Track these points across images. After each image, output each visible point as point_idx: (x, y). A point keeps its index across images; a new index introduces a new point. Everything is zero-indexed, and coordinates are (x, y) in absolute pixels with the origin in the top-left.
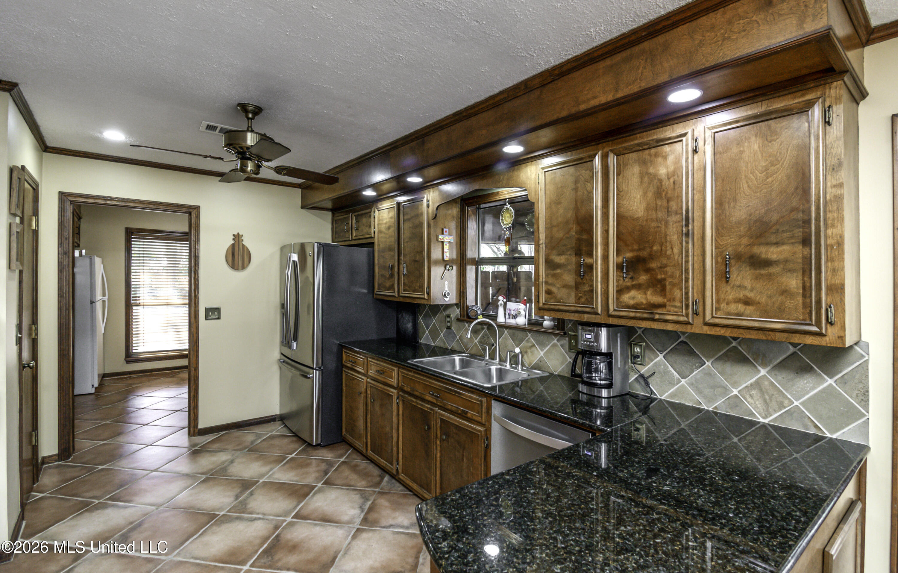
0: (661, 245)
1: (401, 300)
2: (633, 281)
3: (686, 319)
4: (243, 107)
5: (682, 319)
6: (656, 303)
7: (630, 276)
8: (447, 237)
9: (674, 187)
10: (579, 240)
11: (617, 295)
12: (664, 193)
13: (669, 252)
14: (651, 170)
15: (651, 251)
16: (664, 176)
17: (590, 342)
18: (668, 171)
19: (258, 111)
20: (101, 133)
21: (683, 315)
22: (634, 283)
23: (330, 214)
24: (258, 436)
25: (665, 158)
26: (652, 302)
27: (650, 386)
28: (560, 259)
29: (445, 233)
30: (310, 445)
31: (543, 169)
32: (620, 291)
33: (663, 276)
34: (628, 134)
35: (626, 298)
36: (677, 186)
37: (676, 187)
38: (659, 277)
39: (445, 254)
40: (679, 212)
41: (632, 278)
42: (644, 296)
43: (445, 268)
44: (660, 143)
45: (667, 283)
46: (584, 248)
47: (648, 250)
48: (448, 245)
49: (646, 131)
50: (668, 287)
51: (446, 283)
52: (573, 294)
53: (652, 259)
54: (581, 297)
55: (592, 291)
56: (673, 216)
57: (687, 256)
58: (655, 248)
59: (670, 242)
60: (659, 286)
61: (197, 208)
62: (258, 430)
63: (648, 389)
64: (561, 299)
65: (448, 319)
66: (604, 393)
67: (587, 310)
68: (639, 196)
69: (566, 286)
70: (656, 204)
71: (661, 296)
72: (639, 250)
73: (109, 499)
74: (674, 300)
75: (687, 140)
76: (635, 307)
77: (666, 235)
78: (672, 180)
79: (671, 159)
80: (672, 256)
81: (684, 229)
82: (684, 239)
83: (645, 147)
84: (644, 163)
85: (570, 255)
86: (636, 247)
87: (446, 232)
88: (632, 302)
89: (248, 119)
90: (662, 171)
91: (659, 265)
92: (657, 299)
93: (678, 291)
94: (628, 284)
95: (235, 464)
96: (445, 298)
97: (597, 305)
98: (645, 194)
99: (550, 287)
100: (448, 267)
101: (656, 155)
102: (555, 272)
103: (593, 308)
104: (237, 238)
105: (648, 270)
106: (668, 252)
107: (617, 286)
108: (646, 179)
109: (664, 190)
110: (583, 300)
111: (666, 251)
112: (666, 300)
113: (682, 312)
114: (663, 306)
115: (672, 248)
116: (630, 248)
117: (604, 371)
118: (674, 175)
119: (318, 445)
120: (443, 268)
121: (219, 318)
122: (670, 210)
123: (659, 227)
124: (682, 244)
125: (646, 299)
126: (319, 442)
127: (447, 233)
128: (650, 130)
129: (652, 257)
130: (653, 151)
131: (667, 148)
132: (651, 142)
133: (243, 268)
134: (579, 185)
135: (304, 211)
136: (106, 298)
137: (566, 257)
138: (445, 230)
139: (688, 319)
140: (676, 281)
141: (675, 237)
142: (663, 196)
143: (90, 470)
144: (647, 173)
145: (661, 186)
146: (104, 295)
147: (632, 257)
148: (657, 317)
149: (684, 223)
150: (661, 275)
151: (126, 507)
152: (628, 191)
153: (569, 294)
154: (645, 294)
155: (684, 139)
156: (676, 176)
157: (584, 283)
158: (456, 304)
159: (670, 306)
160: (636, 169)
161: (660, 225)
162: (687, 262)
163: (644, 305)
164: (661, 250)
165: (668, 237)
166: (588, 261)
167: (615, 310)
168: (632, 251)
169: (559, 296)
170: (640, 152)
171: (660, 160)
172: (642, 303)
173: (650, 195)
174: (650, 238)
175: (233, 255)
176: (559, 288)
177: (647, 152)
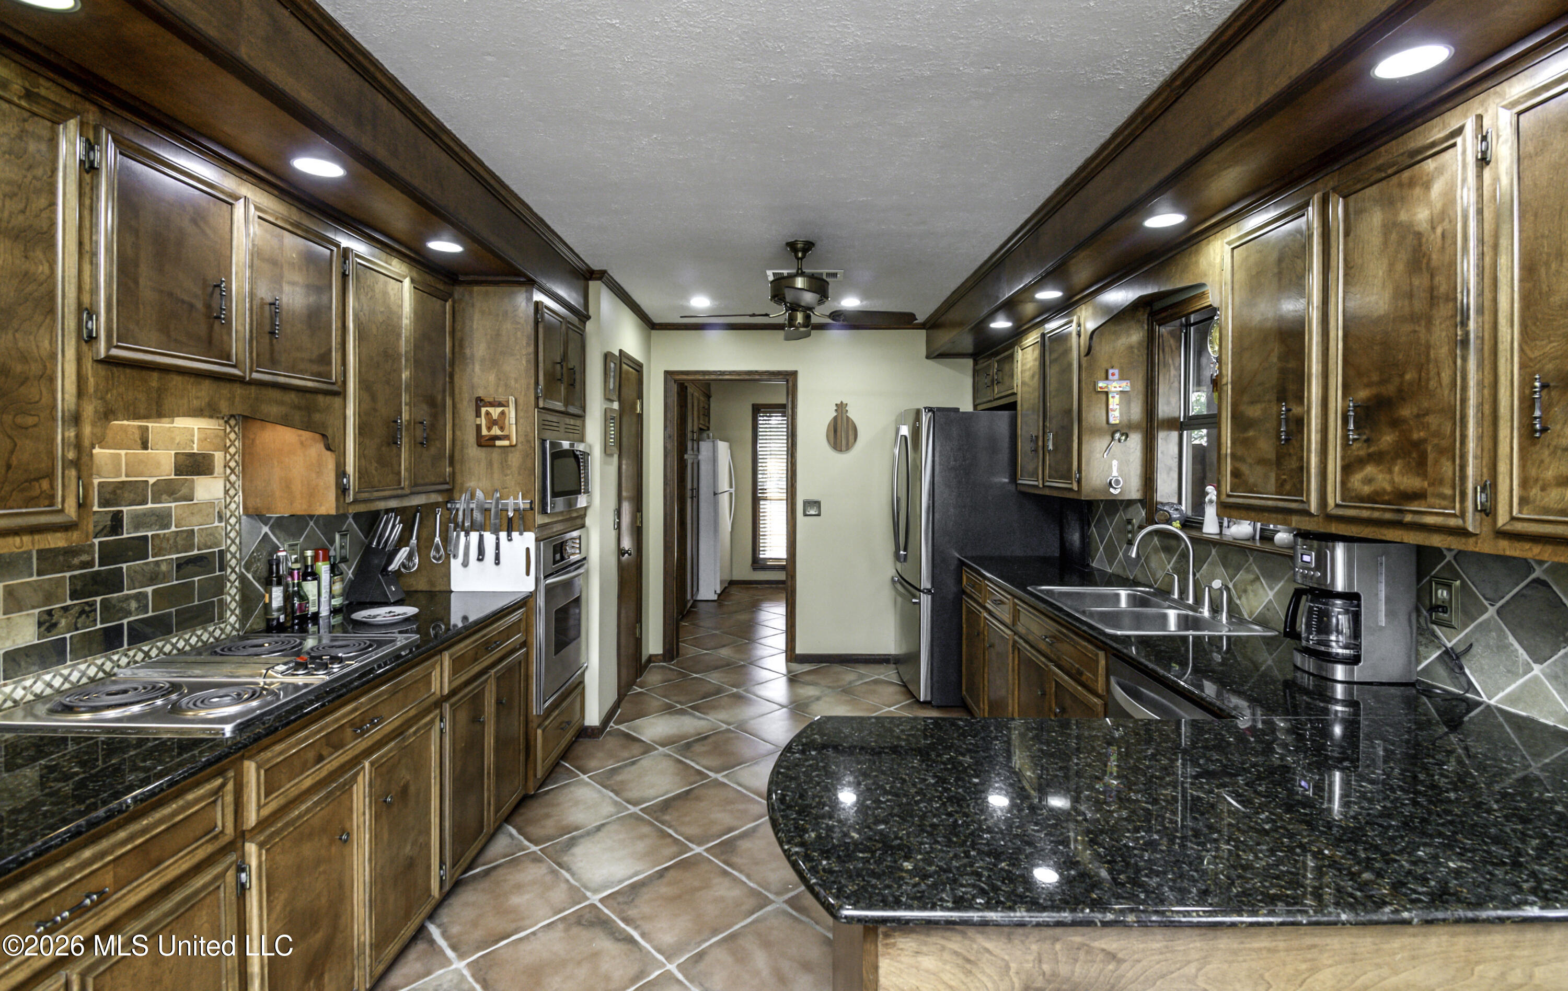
0: (1420, 368)
1: (1047, 492)
2: (1369, 447)
3: (1459, 522)
4: (792, 246)
5: (1452, 522)
6: (1409, 490)
7: (1364, 437)
8: (1115, 384)
9: (1443, 244)
10: (1283, 371)
11: (1342, 476)
12: (1425, 261)
13: (1433, 384)
14: (1403, 216)
15: (1401, 384)
16: (1425, 225)
17: (1310, 569)
18: (1432, 214)
19: (809, 246)
20: (688, 301)
21: (1454, 515)
22: (1372, 450)
23: (970, 362)
24: (861, 676)
25: (1427, 186)
26: (1402, 488)
27: (1467, 671)
28: (1254, 411)
29: (1110, 377)
30: (918, 701)
31: (1229, 243)
32: (1348, 469)
33: (1422, 434)
34: (1364, 151)
35: (1356, 481)
36: (1449, 241)
37: (1447, 245)
38: (1415, 436)
39: (1111, 413)
40: (1451, 296)
41: (1367, 441)
42: (1388, 477)
43: (1113, 439)
44: (1418, 156)
45: (1429, 449)
46: (1292, 387)
47: (1396, 381)
48: (1117, 397)
49: (1394, 138)
50: (1431, 457)
51: (1115, 463)
52: (1273, 476)
53: (1404, 399)
54: (1285, 480)
55: (1301, 468)
56: (1441, 305)
57: (1464, 388)
58: (1408, 377)
59: (1436, 361)
60: (1414, 455)
61: (794, 374)
62: (863, 670)
63: (1463, 679)
64: (1255, 485)
65: (1130, 527)
66: (1340, 672)
67: (1294, 506)
68: (1381, 273)
69: (1262, 461)
70: (1411, 284)
71: (1418, 475)
72: (1383, 382)
73: (691, 707)
74: (1441, 482)
75: (1464, 141)
76: (1373, 498)
77: (1428, 347)
78: (1439, 231)
79: (1437, 189)
80: (1438, 390)
81: (1459, 333)
82: (1458, 352)
83: (1390, 171)
84: (1390, 203)
85: (1270, 401)
86: (1375, 377)
87: (1113, 374)
88: (1367, 490)
89: (798, 259)
90: (1421, 215)
91: (1415, 411)
92: (1411, 482)
93: (1449, 464)
94: (1362, 453)
95: (820, 702)
96: (1112, 490)
97: (1308, 495)
98: (1391, 266)
99: (1238, 465)
100: (1117, 436)
101: (1412, 184)
102: (1246, 435)
103: (1302, 501)
104: (841, 408)
105: (1395, 423)
106: (1431, 383)
107: (1343, 458)
108: (1394, 236)
109: (1424, 255)
110: (1288, 487)
111: (1428, 380)
112: (1426, 484)
113: (1454, 508)
114: (1419, 496)
115: (1439, 374)
116: (1365, 380)
117: (1346, 630)
118: (1443, 220)
119: (925, 703)
120: (1109, 438)
121: (819, 515)
122: (1435, 293)
123: (1415, 331)
124: (1455, 363)
125: (1392, 482)
126: (929, 699)
127: (1116, 377)
128: (1402, 134)
129: (1403, 396)
130: (1406, 174)
131: (1430, 165)
132: (1400, 159)
133: (848, 448)
134: (1284, 265)
135: (929, 362)
136: (733, 490)
137: (1263, 405)
138: (1111, 371)
139: (1464, 522)
140: (1445, 443)
141: (1444, 350)
142: (1424, 266)
143: (685, 676)
144: (1395, 224)
145: (1420, 245)
146: (731, 487)
147: (1369, 399)
148: (1408, 518)
149: (1459, 319)
150: (1419, 431)
151: (700, 718)
152: (1362, 265)
153: (1266, 476)
154: (1390, 471)
155: (1459, 140)
156: (1447, 220)
157: (1290, 455)
158: (1140, 501)
159: (1434, 495)
160: (1376, 218)
161: (1417, 328)
162: (1464, 401)
163: (1389, 494)
164: (1420, 379)
165: (1432, 352)
166: (1296, 410)
167: (1337, 506)
168: (1369, 385)
169: (1251, 480)
170: (1384, 182)
171: (1418, 191)
172: (1384, 491)
173: (1400, 267)
174: (1401, 357)
175: (835, 431)
176: (1251, 465)
177: (1395, 179)
